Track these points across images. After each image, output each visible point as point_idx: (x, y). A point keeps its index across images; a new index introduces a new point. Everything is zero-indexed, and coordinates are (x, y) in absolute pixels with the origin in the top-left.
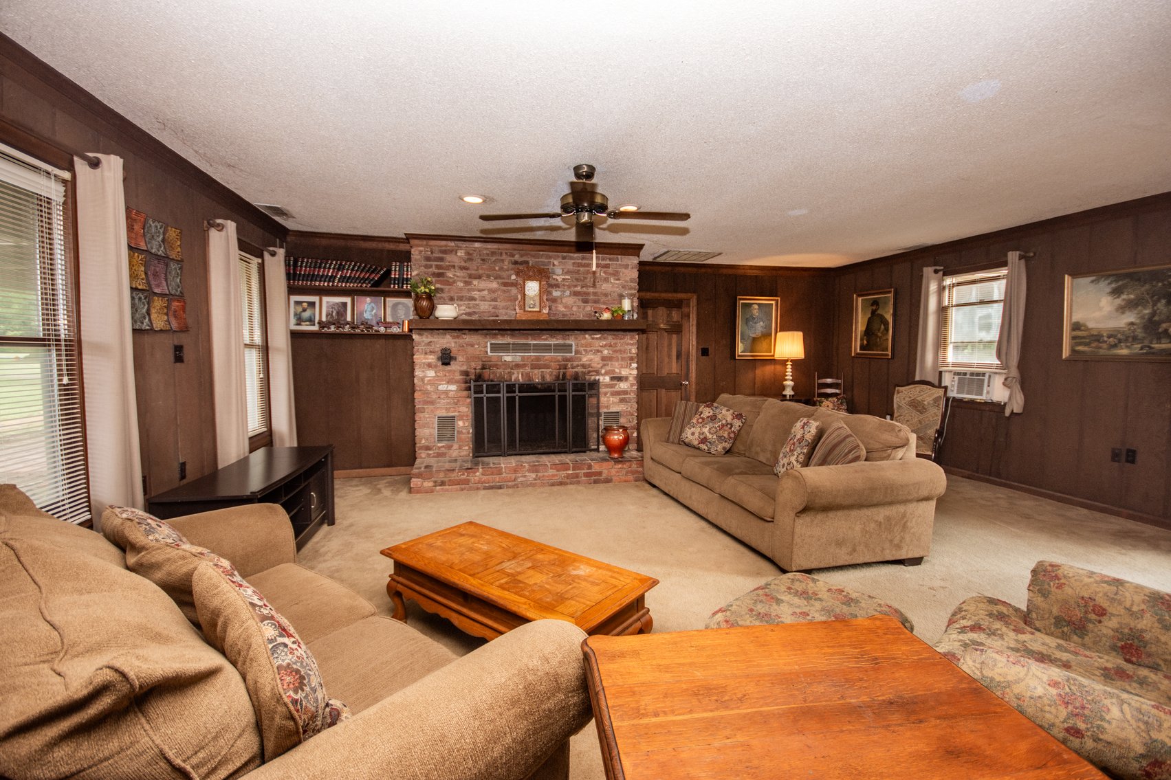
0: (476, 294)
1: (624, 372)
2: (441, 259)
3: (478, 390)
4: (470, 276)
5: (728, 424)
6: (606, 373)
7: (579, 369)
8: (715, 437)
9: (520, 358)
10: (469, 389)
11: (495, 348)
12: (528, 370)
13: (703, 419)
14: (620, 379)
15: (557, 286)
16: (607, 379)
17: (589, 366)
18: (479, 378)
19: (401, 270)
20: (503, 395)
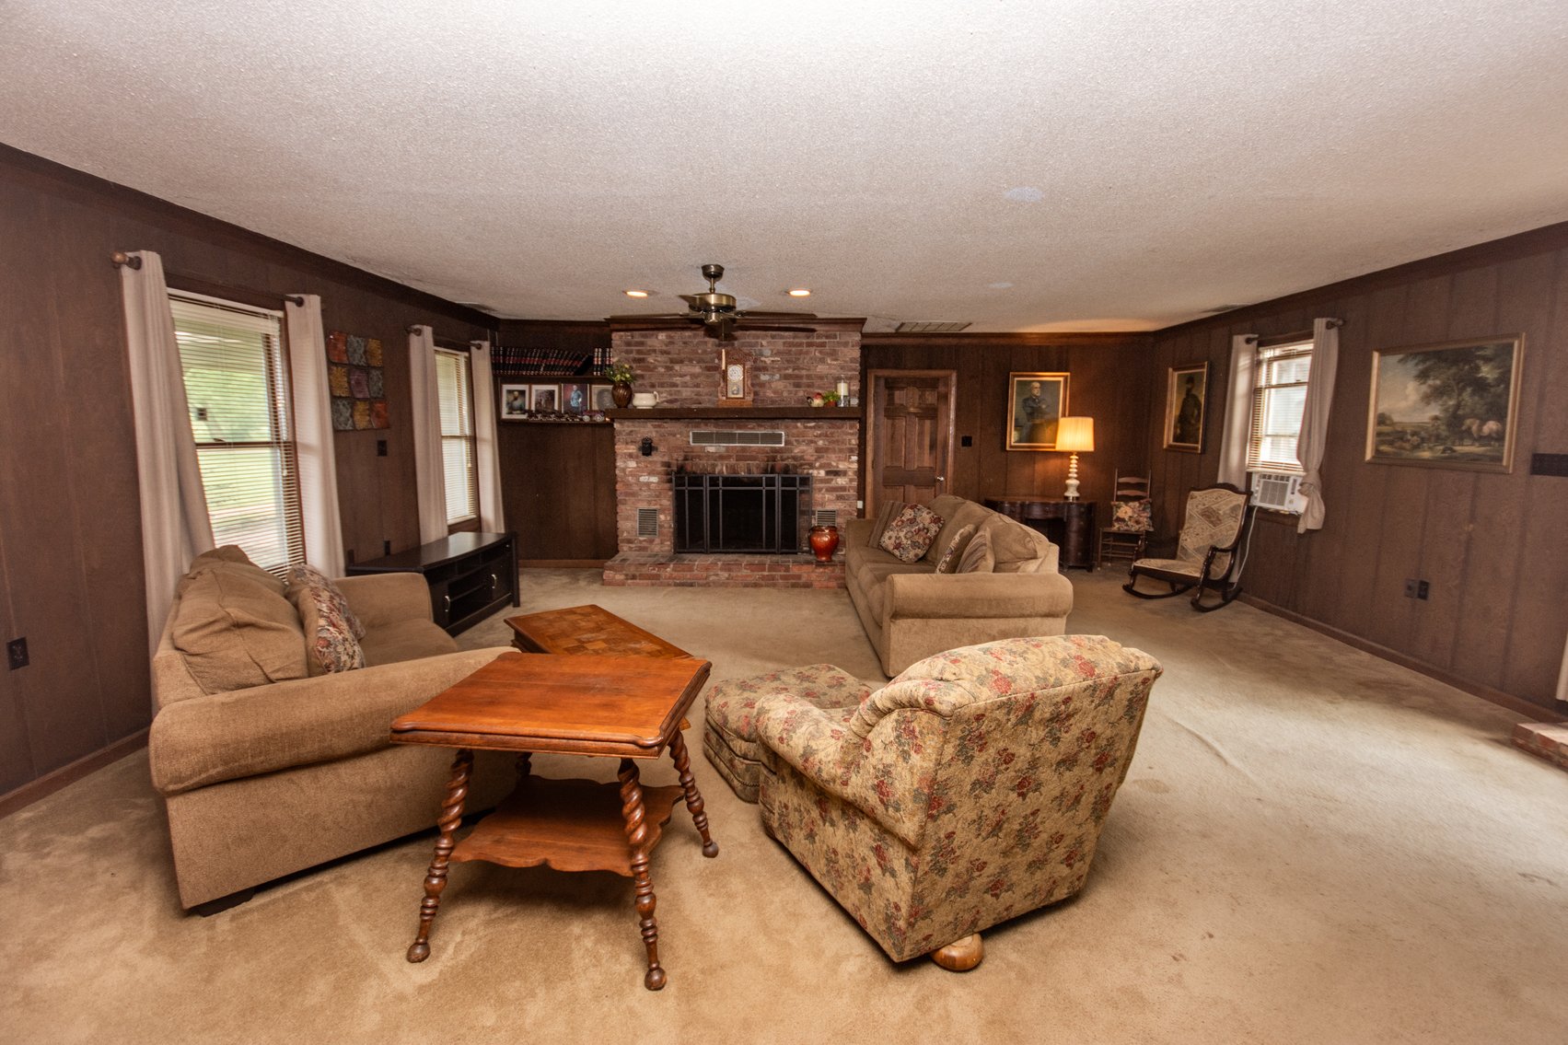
0: (677, 380)
1: (842, 466)
2: (642, 344)
3: (680, 482)
4: (672, 361)
5: (924, 528)
6: (821, 467)
7: (790, 462)
8: (909, 542)
9: (724, 449)
10: (670, 481)
11: (698, 438)
12: (733, 461)
13: (903, 522)
14: (837, 473)
15: (764, 369)
16: (822, 473)
17: (802, 458)
18: (681, 469)
19: (604, 356)
20: (706, 488)
